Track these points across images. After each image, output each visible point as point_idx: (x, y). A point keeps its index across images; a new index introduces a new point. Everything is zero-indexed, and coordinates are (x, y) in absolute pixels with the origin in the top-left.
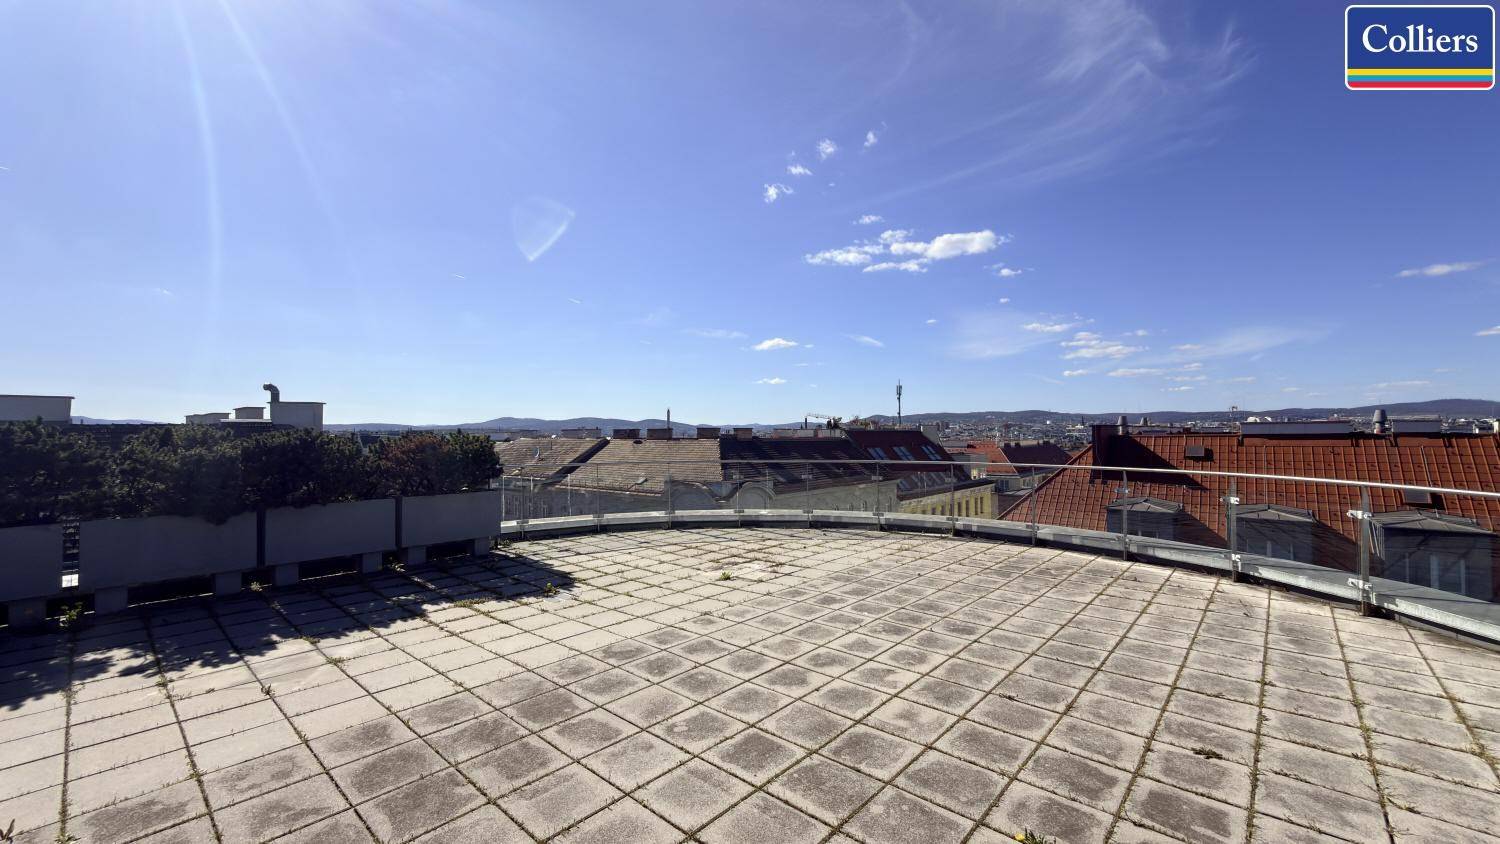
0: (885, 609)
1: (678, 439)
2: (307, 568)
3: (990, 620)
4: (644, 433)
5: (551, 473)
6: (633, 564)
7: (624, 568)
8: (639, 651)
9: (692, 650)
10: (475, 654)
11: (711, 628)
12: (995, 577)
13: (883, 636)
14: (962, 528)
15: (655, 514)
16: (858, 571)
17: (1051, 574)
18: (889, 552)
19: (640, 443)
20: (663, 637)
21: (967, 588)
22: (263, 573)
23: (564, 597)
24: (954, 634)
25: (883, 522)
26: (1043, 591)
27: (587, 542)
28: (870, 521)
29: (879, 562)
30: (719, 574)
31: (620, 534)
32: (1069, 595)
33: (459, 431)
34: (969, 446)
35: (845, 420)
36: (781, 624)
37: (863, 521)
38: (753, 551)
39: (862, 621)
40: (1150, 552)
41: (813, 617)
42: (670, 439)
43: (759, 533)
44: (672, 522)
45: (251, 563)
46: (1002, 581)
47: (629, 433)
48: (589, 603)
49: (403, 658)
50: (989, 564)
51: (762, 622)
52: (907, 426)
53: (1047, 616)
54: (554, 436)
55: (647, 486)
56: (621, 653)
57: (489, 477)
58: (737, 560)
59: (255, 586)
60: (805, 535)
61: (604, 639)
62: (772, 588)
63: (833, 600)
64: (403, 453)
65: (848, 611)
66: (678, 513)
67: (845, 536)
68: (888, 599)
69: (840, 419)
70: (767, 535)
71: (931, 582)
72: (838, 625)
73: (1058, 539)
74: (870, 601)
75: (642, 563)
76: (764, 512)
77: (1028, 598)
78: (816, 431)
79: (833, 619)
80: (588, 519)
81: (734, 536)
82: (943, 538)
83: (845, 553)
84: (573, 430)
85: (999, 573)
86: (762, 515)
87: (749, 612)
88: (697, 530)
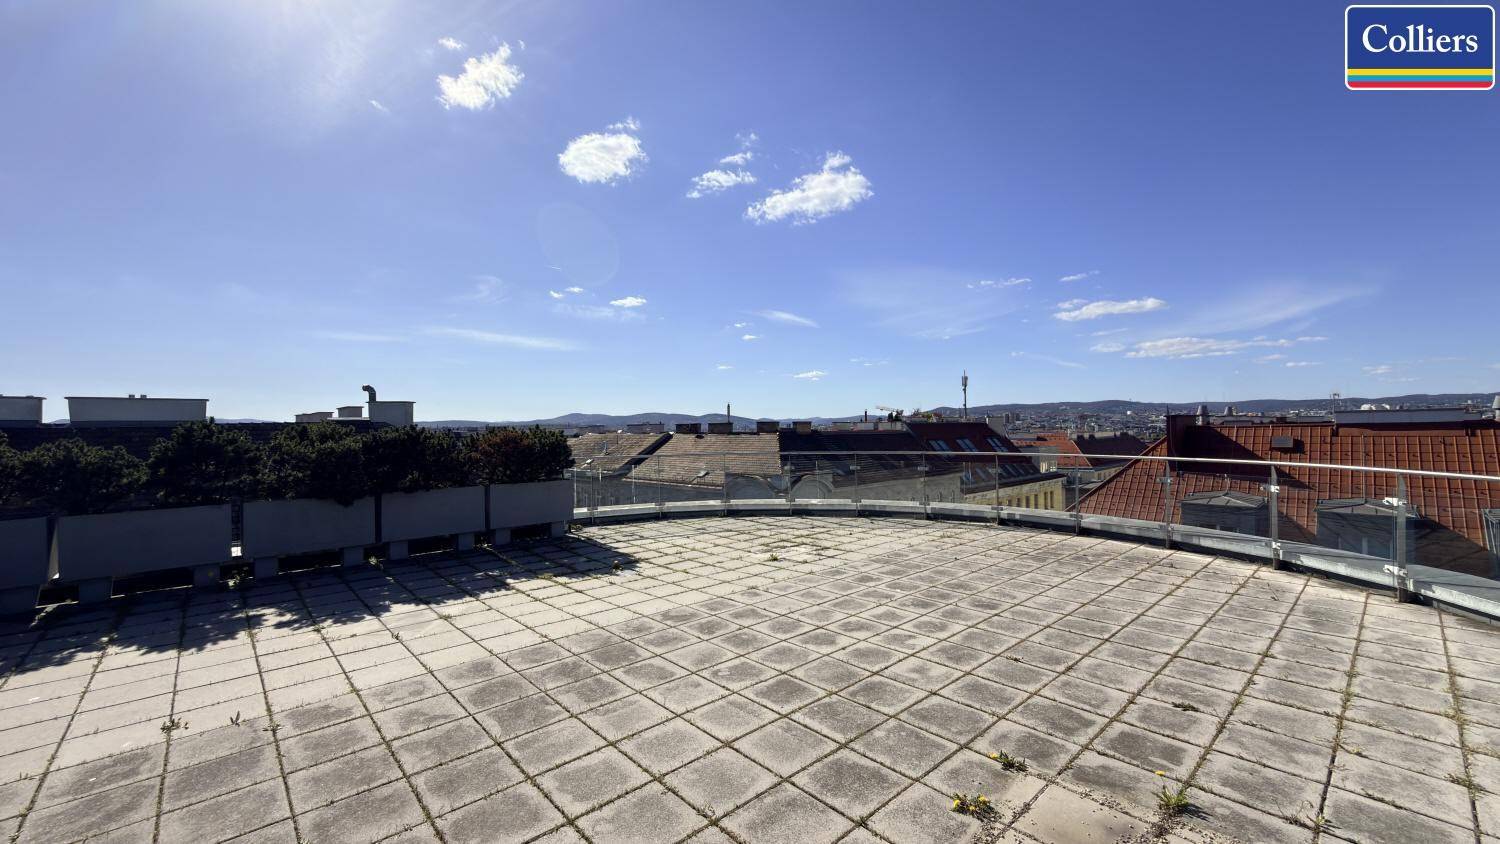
0: (916, 587)
1: (738, 434)
2: (415, 545)
3: (1015, 598)
4: (704, 428)
5: (617, 466)
6: (691, 546)
7: (682, 550)
8: (693, 615)
9: (738, 615)
10: (555, 615)
11: (758, 599)
12: (1030, 562)
13: (911, 609)
14: (1006, 517)
15: (712, 502)
16: (898, 555)
17: (1087, 560)
18: (931, 538)
19: (701, 437)
20: (713, 606)
21: (1000, 571)
22: (380, 549)
23: (628, 574)
24: (979, 609)
25: (929, 511)
26: (1073, 575)
27: (649, 528)
28: (917, 511)
29: (919, 548)
30: (768, 556)
31: (679, 521)
32: (1100, 578)
33: (537, 426)
34: (1039, 439)
35: (907, 413)
36: (820, 597)
37: (910, 511)
38: (802, 536)
39: (894, 596)
40: (1195, 541)
41: (849, 592)
42: (731, 433)
43: (809, 521)
44: (728, 511)
45: (371, 539)
46: (1036, 565)
47: (691, 428)
48: (652, 578)
49: (498, 616)
50: (1029, 550)
51: (802, 596)
52: (972, 418)
53: (1072, 596)
54: (619, 431)
55: (708, 479)
56: (677, 616)
57: (563, 468)
58: (786, 544)
59: (373, 561)
60: (854, 523)
61: (664, 606)
62: (815, 568)
63: (870, 579)
64: (489, 445)
65: (882, 588)
66: (733, 502)
67: (891, 524)
68: (921, 579)
69: (902, 411)
70: (816, 523)
71: (966, 565)
72: (871, 599)
73: (1106, 528)
74: (905, 580)
75: (699, 546)
76: (814, 501)
77: (1058, 580)
78: (876, 424)
79: (867, 595)
80: (651, 507)
81: (784, 523)
82: (988, 527)
83: (888, 539)
84: (638, 425)
85: (1035, 558)
86: (812, 505)
87: (791, 587)
88: (751, 518)
